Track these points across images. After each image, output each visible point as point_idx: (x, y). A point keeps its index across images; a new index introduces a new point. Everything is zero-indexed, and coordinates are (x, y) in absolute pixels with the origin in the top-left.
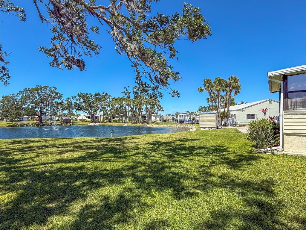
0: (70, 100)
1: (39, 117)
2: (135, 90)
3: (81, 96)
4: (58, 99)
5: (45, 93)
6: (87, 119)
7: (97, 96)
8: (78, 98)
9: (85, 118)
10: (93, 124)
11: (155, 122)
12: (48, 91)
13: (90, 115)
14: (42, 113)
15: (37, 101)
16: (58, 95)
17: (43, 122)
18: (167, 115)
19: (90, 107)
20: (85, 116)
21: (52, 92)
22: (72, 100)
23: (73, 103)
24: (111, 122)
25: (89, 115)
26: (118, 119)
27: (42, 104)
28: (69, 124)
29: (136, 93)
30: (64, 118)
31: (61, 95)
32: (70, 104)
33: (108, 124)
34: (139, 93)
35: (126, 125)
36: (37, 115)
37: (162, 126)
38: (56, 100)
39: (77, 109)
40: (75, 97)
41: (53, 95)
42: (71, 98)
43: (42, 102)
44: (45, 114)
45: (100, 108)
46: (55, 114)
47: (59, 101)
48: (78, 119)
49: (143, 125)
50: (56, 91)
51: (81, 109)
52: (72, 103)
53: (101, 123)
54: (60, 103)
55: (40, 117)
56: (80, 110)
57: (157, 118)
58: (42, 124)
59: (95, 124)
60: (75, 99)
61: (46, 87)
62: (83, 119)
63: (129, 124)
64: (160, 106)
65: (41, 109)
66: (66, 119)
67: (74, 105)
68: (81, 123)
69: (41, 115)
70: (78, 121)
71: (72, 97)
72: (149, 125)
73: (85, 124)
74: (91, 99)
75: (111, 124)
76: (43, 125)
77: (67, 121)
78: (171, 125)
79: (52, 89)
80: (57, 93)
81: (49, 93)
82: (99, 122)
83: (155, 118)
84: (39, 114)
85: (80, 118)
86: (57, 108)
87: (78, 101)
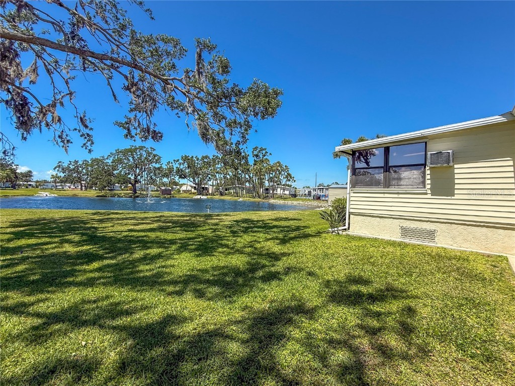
0: (171, 165)
1: (133, 185)
2: (255, 153)
3: (185, 159)
4: (156, 163)
5: (141, 155)
6: (193, 190)
7: (206, 160)
8: (181, 161)
9: (190, 189)
10: (199, 197)
11: (281, 197)
12: (144, 153)
13: (196, 185)
14: (136, 181)
15: (131, 165)
16: (156, 158)
17: (137, 192)
18: (304, 188)
19: (196, 174)
20: (191, 186)
21: (149, 154)
22: (174, 164)
23: (175, 169)
24: (222, 195)
25: (195, 185)
26: (232, 191)
27: (136, 170)
28: (169, 196)
29: (257, 156)
30: (163, 188)
31: (160, 157)
32: (171, 170)
33: (217, 197)
34: (261, 157)
35: (241, 199)
36: (130, 184)
37: (289, 202)
38: (154, 164)
39: (181, 177)
40: (178, 160)
41: (150, 158)
42: (173, 162)
43: (136, 167)
44: (140, 182)
45: (209, 176)
46: (153, 182)
47: (157, 166)
48: (181, 189)
49: (263, 200)
50: (154, 153)
51: (185, 177)
52: (173, 168)
53: (209, 196)
54: (159, 169)
55: (134, 185)
56: (184, 178)
57: (285, 191)
58: (137, 195)
59: (202, 197)
60: (178, 163)
61: (142, 147)
62: (188, 189)
63: (246, 198)
64: (289, 174)
65: (135, 175)
66: (165, 190)
67: (176, 172)
68: (185, 195)
69: (135, 184)
70: (181, 192)
71: (174, 161)
72: (272, 201)
73: (188, 197)
74: (198, 163)
75: (222, 198)
76: (138, 197)
77: (167, 192)
78: (301, 202)
79: (150, 149)
80: (155, 156)
81: (145, 156)
82: (207, 195)
83: (282, 191)
84: (133, 183)
85: (184, 188)
86: (155, 175)
87: (182, 167)
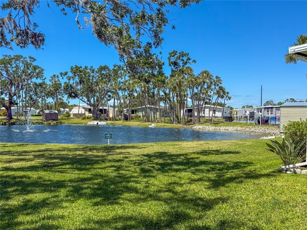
0: (56, 80)
1: (7, 109)
2: (173, 59)
3: (76, 70)
4: (37, 78)
5: (17, 67)
6: (87, 114)
7: (103, 72)
8: (70, 74)
9: (83, 112)
10: (95, 123)
11: (210, 121)
12: (21, 64)
13: (91, 106)
14: (12, 103)
15: (4, 81)
16: (37, 71)
17: (13, 117)
18: (244, 107)
19: (92, 91)
20: (84, 108)
21: (27, 66)
22: (60, 78)
23: (63, 85)
24: (127, 120)
25: (89, 107)
26: (140, 114)
27: (11, 87)
28: (55, 122)
29: (175, 64)
30: (47, 111)
31: (42, 70)
32: (57, 87)
33: (121, 123)
34: (181, 64)
35: (153, 125)
36: (3, 106)
37: (222, 129)
38: (34, 80)
39: (70, 96)
40: (66, 73)
41: (29, 72)
42: (59, 75)
43: (12, 84)
44: (17, 104)
45: (109, 93)
46: (34, 104)
47: (39, 81)
48: (71, 112)
49: (185, 126)
50: (34, 64)
51: (76, 96)
52: (61, 84)
53: (109, 122)
54: (41, 85)
55: (9, 109)
56: (74, 97)
57: (216, 113)
58: (12, 121)
59: (99, 123)
60: (66, 77)
61: (19, 56)
62: (80, 113)
63: (160, 124)
64: (221, 88)
65: (10, 94)
66: (50, 114)
67: (64, 89)
68: (76, 120)
69: (10, 107)
70: (72, 116)
71: (61, 74)
72: (197, 127)
73: (80, 123)
74: (93, 77)
75: (127, 123)
76: (13, 124)
77: (51, 117)
78: (239, 128)
79: (28, 60)
80: (35, 68)
81: (22, 68)
82: (106, 120)
83: (211, 112)
84: (8, 105)
85: (75, 111)
86: (36, 94)
87: (71, 82)
